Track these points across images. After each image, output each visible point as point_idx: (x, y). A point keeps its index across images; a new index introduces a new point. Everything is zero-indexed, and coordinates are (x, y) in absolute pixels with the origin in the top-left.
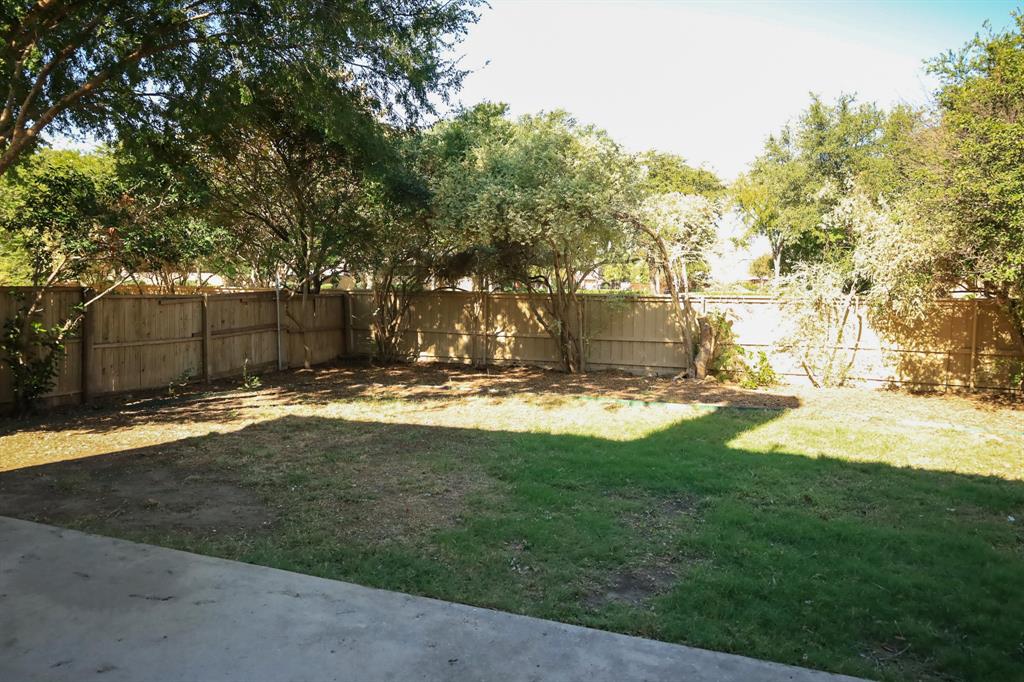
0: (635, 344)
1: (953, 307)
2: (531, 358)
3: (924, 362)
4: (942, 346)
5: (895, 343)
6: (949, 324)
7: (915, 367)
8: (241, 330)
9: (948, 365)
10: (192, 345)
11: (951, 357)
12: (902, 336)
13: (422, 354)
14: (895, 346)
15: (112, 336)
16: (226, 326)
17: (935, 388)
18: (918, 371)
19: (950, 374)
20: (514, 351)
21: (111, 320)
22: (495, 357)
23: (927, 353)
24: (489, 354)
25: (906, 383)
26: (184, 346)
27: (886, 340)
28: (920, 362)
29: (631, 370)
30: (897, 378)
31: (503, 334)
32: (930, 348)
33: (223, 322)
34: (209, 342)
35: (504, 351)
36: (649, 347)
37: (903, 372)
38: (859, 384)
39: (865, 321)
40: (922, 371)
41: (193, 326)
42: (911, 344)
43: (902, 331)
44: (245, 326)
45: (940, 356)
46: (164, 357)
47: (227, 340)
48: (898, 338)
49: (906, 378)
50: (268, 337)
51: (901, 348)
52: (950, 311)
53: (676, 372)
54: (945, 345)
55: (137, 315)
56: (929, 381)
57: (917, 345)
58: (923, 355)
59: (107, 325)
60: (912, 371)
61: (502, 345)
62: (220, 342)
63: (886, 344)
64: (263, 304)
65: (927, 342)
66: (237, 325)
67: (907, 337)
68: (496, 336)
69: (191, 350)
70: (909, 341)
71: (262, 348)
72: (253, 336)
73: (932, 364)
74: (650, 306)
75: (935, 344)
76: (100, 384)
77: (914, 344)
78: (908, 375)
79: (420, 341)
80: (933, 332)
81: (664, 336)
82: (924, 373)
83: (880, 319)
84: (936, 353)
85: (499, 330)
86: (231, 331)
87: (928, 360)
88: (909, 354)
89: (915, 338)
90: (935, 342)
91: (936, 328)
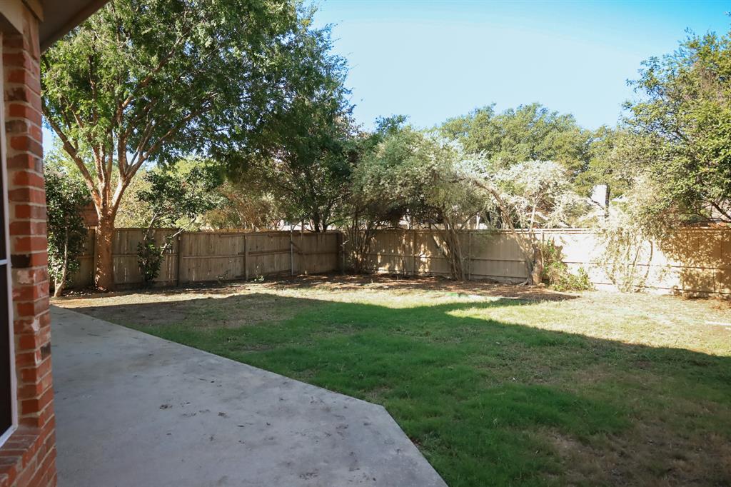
0: (501, 262)
1: (722, 234)
2: (440, 271)
3: (701, 276)
4: (714, 263)
5: (679, 262)
6: (720, 246)
7: (694, 279)
8: (268, 252)
9: (720, 277)
10: (238, 259)
11: (723, 272)
12: (683, 256)
13: (380, 268)
14: (678, 263)
15: (194, 253)
16: (259, 249)
17: (710, 295)
18: (697, 282)
19: (722, 284)
20: (430, 267)
21: (193, 245)
22: (419, 270)
23: (703, 268)
24: (416, 268)
25: (688, 291)
26: (233, 260)
27: (672, 259)
28: (698, 275)
29: (498, 279)
30: (680, 287)
31: (424, 256)
32: (705, 265)
33: (257, 247)
34: (247, 258)
35: (425, 268)
36: (509, 264)
37: (685, 283)
38: (652, 291)
39: (654, 245)
40: (700, 282)
41: (239, 249)
42: (691, 261)
43: (683, 252)
44: (270, 249)
45: (712, 271)
46: (222, 265)
47: (259, 258)
48: (680, 257)
49: (687, 287)
50: (285, 257)
51: (682, 265)
52: (720, 236)
53: (521, 280)
54: (718, 263)
55: (208, 243)
56: (705, 290)
57: (695, 263)
58: (700, 270)
59: (191, 248)
60: (691, 282)
61: (424, 263)
62: (255, 258)
63: (672, 262)
64: (283, 238)
65: (703, 261)
66: (266, 249)
67: (687, 257)
68: (420, 257)
69: (238, 261)
70: (689, 259)
71: (280, 263)
72: (276, 256)
73: (707, 277)
74: (510, 237)
75: (709, 262)
76: (187, 277)
77: (693, 262)
78: (689, 285)
79: (379, 261)
80: (707, 253)
81: (519, 257)
82: (701, 284)
83: (666, 244)
84: (710, 269)
85: (422, 253)
86: (262, 253)
87: (703, 274)
88: (689, 269)
89: (693, 257)
90: (709, 260)
91: (709, 250)
